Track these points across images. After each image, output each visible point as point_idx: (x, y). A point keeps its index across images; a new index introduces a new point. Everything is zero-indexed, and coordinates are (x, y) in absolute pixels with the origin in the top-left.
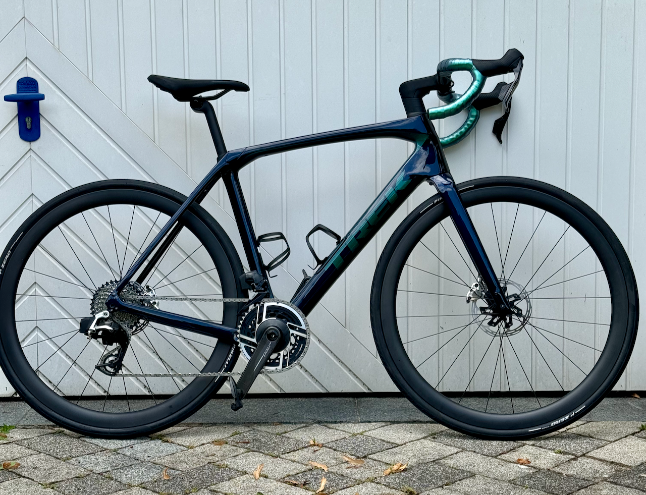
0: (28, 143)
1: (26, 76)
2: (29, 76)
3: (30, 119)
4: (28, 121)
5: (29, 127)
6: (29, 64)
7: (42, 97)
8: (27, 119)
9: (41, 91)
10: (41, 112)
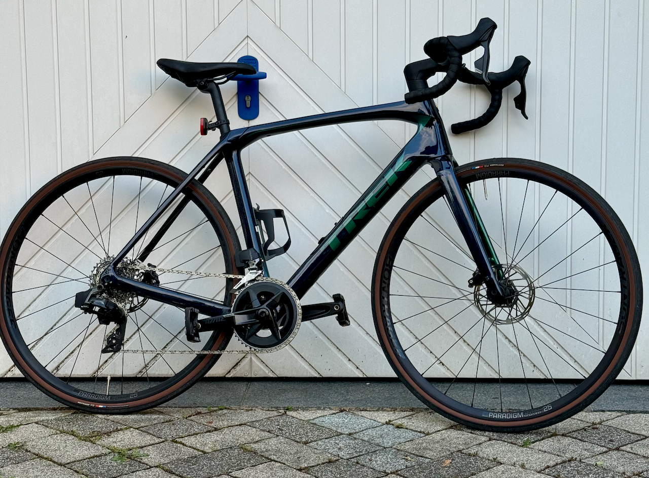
0: (247, 121)
1: (246, 55)
2: (250, 54)
3: (250, 98)
4: (248, 99)
5: (248, 106)
6: (250, 42)
7: (264, 76)
8: (246, 98)
9: (261, 69)
10: (260, 90)
